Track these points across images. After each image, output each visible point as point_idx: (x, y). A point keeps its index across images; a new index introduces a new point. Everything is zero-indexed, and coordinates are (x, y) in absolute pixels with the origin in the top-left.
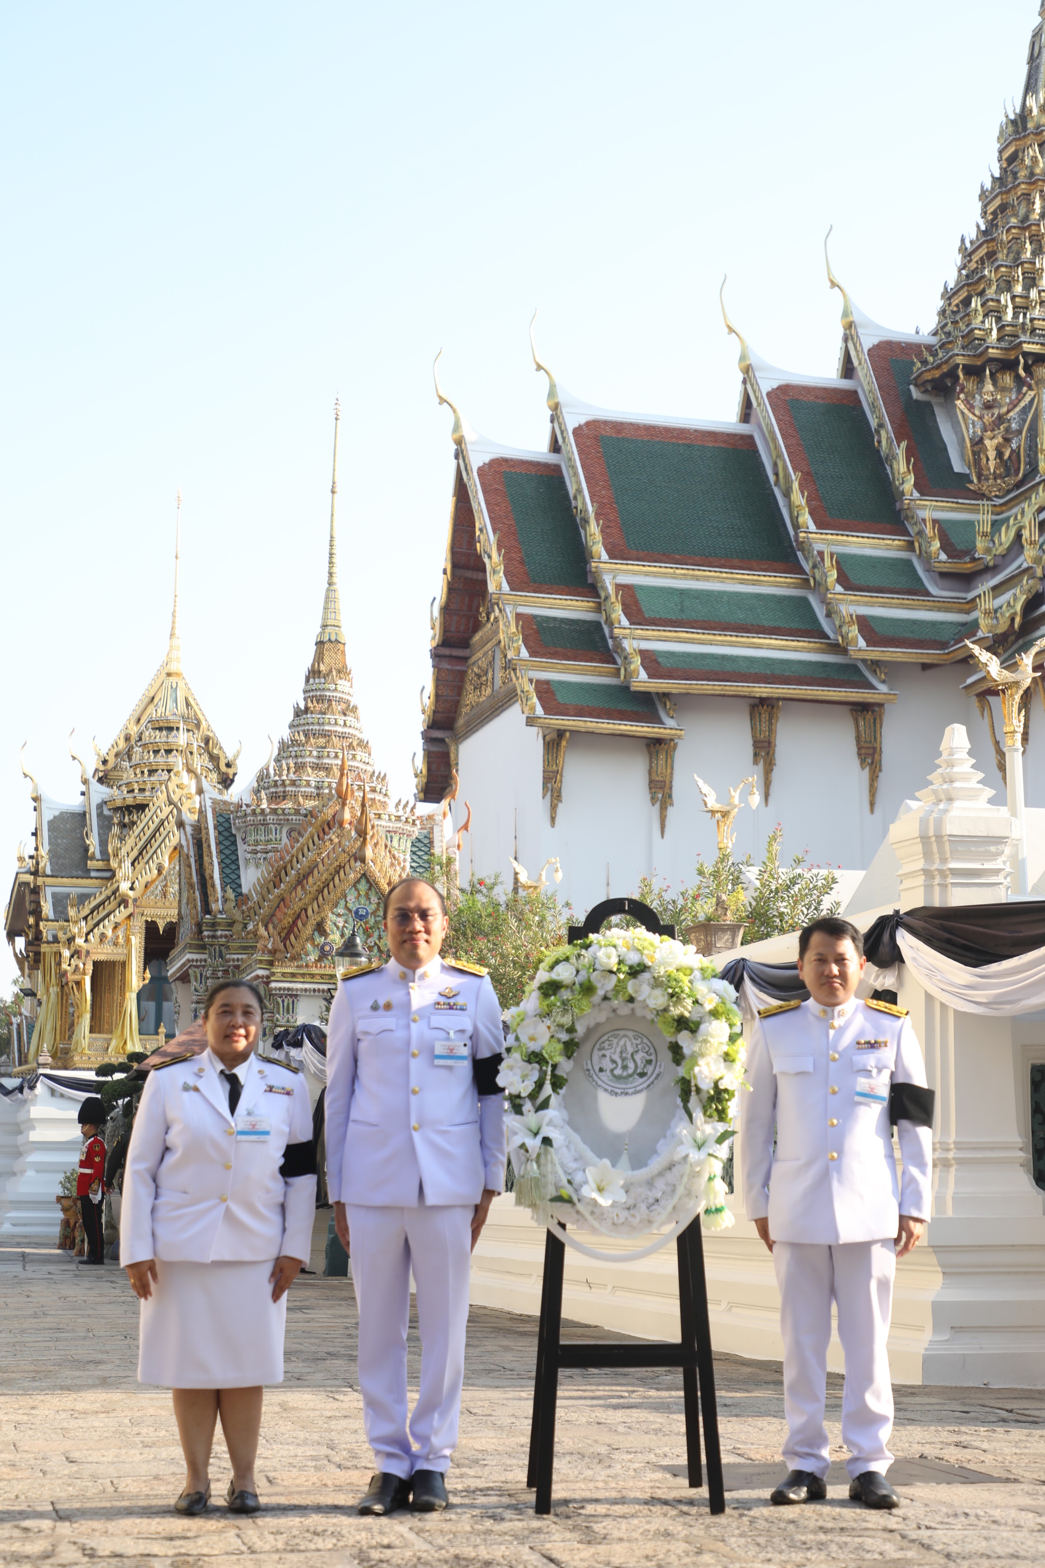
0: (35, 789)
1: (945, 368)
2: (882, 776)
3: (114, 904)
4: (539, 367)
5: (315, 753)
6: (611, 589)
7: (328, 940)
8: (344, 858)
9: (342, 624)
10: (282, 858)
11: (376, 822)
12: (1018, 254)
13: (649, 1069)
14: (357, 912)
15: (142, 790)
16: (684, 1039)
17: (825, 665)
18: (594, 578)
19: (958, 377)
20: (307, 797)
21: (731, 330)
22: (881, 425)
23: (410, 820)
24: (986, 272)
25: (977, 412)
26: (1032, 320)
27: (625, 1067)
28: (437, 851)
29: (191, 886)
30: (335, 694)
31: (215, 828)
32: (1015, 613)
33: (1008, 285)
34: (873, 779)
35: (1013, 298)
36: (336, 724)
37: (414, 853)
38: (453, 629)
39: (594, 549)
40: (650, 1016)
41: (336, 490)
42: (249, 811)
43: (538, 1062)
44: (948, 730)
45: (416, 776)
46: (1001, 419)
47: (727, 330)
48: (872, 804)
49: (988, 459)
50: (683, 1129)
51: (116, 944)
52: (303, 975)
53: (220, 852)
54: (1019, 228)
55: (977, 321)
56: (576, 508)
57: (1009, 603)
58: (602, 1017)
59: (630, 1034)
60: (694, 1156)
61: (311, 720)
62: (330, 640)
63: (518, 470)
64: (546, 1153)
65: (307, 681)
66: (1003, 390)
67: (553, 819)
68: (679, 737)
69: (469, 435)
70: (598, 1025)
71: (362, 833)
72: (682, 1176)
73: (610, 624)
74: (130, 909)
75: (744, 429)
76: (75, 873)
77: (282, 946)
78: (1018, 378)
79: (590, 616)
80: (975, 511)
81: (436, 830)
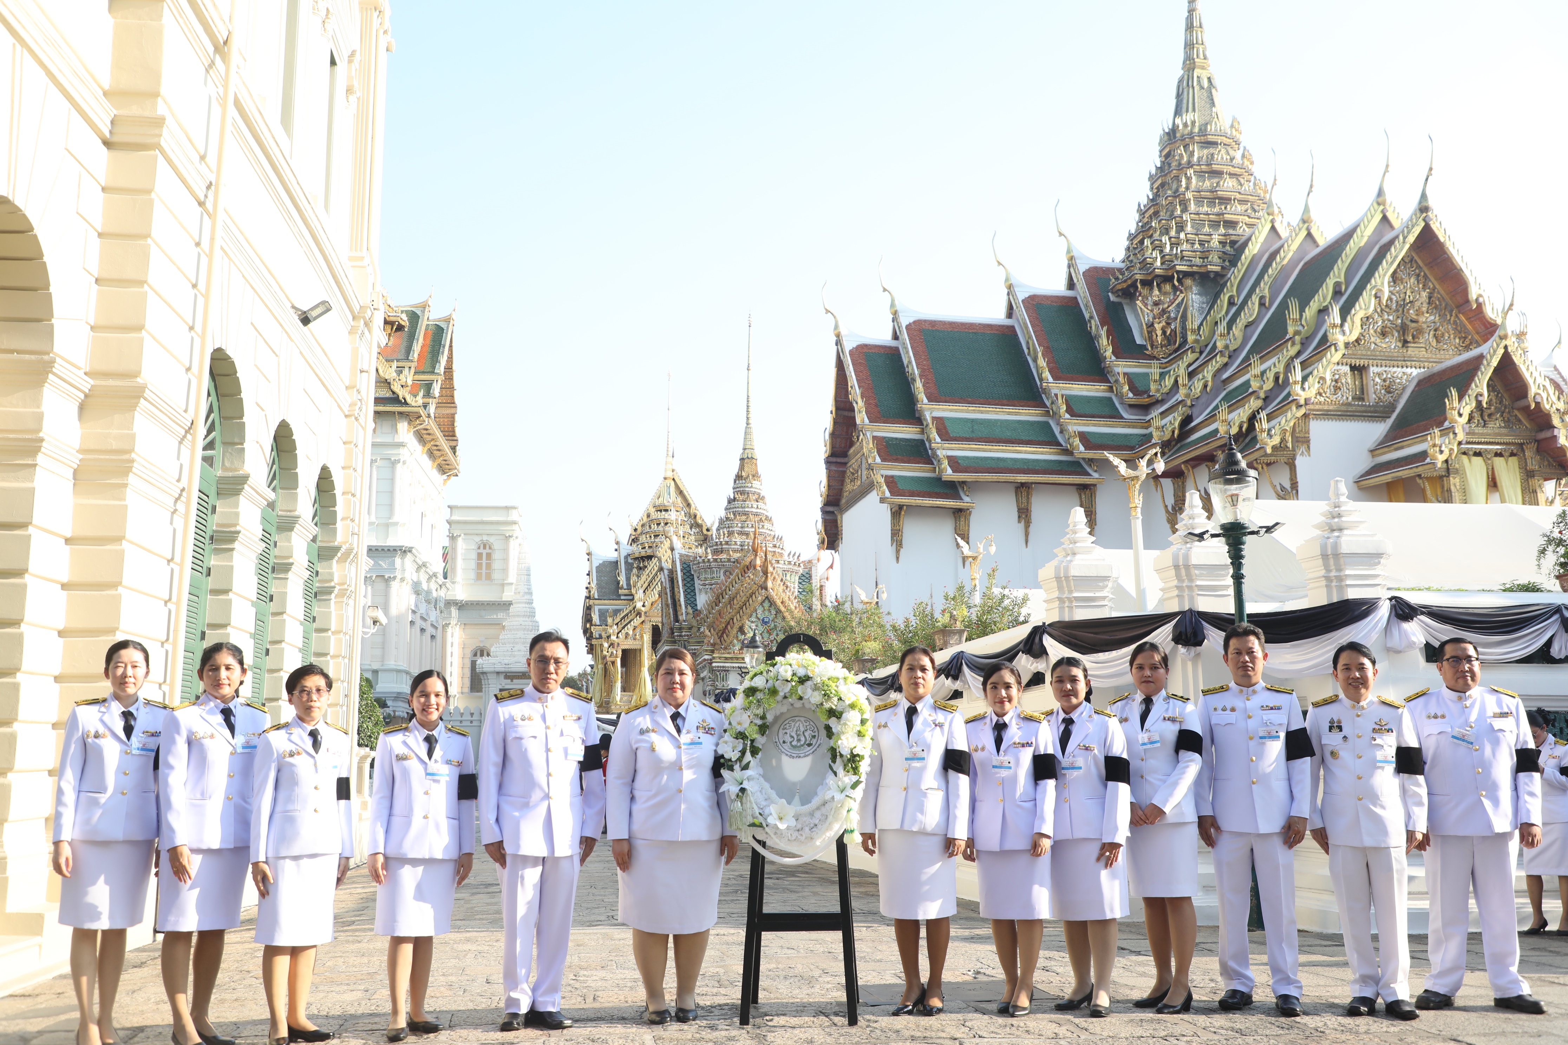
0: (588, 548)
1: (1129, 282)
2: (1096, 527)
3: (634, 615)
4: (885, 290)
5: (740, 525)
6: (929, 420)
7: (747, 637)
8: (755, 587)
9: (755, 447)
10: (721, 588)
11: (776, 565)
12: (1173, 212)
14: (763, 620)
15: (650, 547)
16: (833, 723)
17: (1060, 462)
18: (920, 414)
19: (1137, 287)
20: (735, 551)
21: (999, 264)
22: (1091, 317)
23: (797, 564)
24: (1153, 224)
25: (1149, 308)
26: (1182, 251)
28: (814, 581)
29: (667, 605)
30: (752, 490)
31: (682, 570)
32: (1175, 428)
33: (1166, 231)
35: (1170, 238)
36: (752, 507)
37: (800, 583)
38: (837, 446)
39: (919, 396)
40: (812, 709)
41: (750, 367)
42: (701, 560)
43: (742, 739)
45: (818, 534)
46: (1164, 311)
47: (997, 264)
49: (1157, 336)
50: (830, 781)
51: (635, 639)
52: (732, 658)
53: (684, 585)
54: (1173, 197)
55: (1148, 254)
56: (908, 372)
57: (1171, 422)
58: (783, 708)
61: (737, 506)
62: (748, 457)
63: (873, 351)
65: (735, 482)
66: (1165, 294)
67: (898, 558)
68: (972, 508)
69: (843, 331)
70: (781, 713)
71: (765, 573)
73: (929, 440)
74: (643, 618)
75: (1009, 322)
76: (612, 597)
77: (718, 641)
78: (1174, 287)
79: (918, 437)
80: (1150, 367)
81: (813, 569)
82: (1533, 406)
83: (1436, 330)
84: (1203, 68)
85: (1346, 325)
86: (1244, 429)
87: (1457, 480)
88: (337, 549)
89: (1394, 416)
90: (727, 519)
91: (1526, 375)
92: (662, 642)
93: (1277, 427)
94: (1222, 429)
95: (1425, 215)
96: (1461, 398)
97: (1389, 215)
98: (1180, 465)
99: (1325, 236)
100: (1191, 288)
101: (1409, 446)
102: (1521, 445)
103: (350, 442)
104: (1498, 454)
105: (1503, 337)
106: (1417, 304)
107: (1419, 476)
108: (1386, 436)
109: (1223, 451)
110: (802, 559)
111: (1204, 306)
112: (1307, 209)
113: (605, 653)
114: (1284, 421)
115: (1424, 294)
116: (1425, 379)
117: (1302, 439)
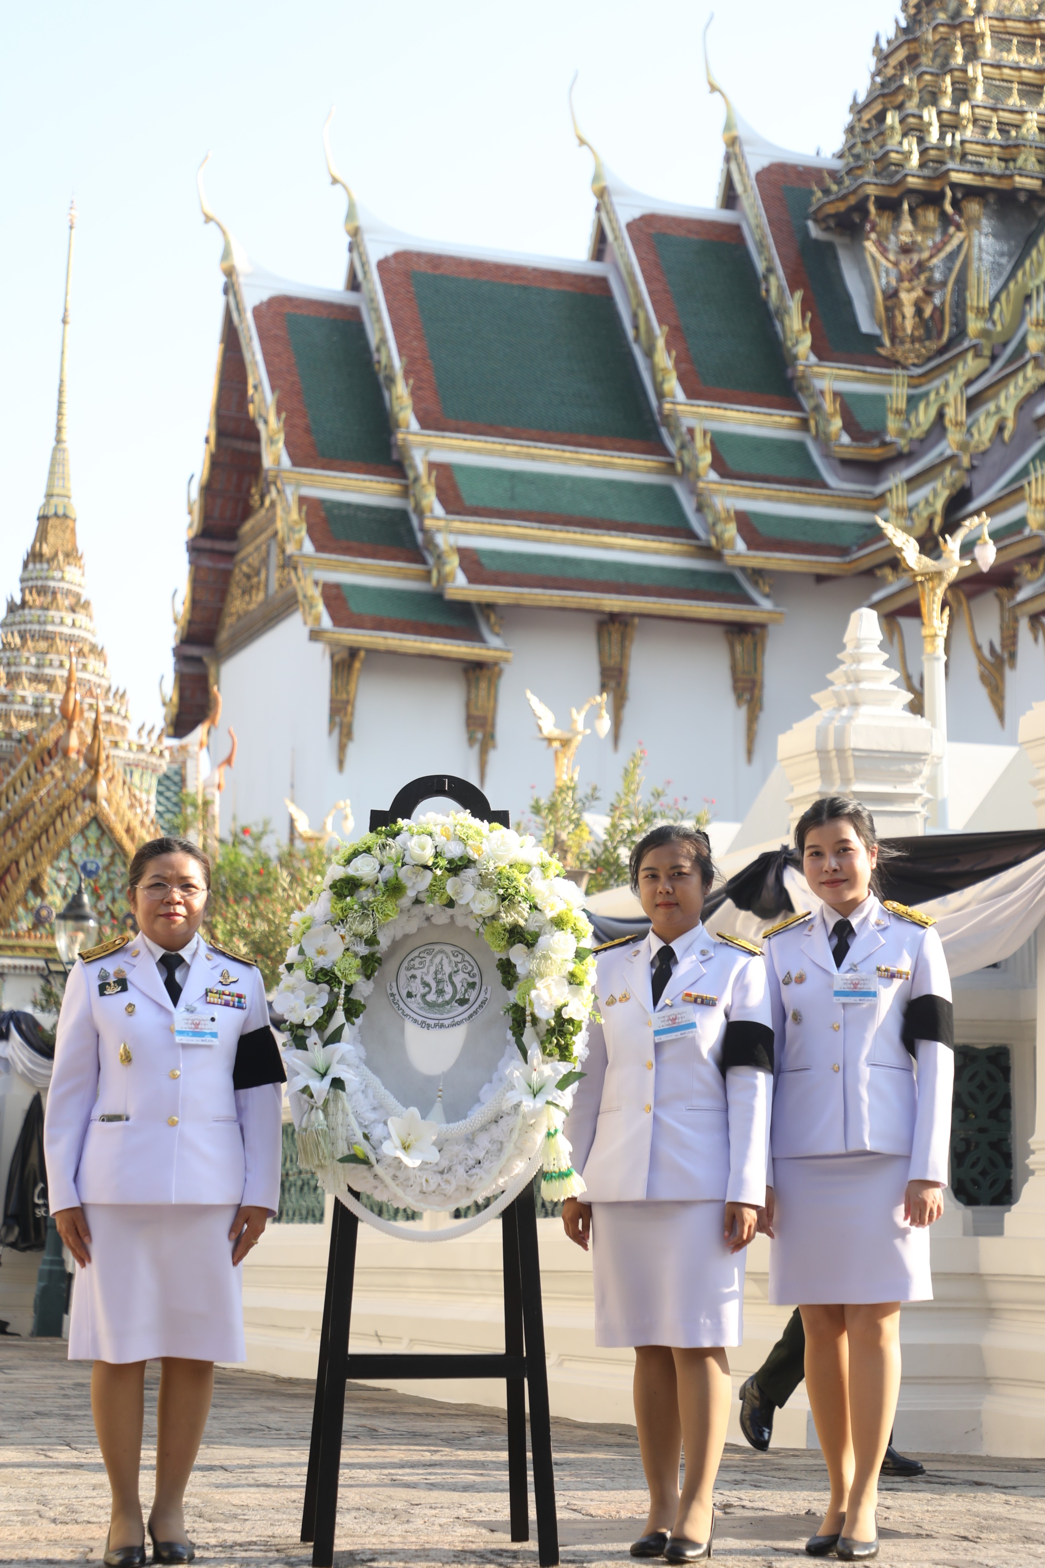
1: (852, 200)
2: (763, 716)
4: (335, 181)
5: (33, 660)
6: (422, 469)
7: (46, 903)
8: (69, 795)
9: (73, 493)
11: (113, 752)
12: (947, 58)
13: (472, 995)
14: (84, 867)
16: (517, 954)
17: (696, 573)
18: (401, 453)
19: (867, 213)
20: (21, 716)
21: (582, 142)
22: (770, 270)
23: (157, 751)
24: (906, 81)
25: (892, 257)
26: (963, 142)
27: (441, 992)
28: (190, 790)
30: (62, 585)
32: (935, 514)
33: (932, 97)
34: (752, 719)
35: (940, 113)
36: (62, 622)
37: (160, 793)
38: (216, 514)
39: (401, 416)
40: (474, 925)
41: (69, 319)
43: (327, 982)
44: (854, 616)
45: (164, 704)
46: (921, 267)
47: (576, 142)
48: (750, 752)
49: (904, 317)
50: (515, 1070)
52: (12, 948)
54: (948, 25)
55: (893, 142)
56: (379, 362)
57: (927, 502)
58: (412, 927)
59: (448, 949)
60: (528, 1104)
61: (28, 618)
62: (56, 515)
63: (304, 311)
64: (336, 1098)
65: (26, 565)
66: (925, 230)
67: (341, 763)
68: (506, 660)
69: (241, 265)
70: (406, 936)
71: (93, 764)
72: (512, 1130)
73: (420, 512)
75: (596, 269)
78: (944, 214)
79: (394, 503)
80: (888, 382)
81: (190, 764)
94: (1035, 520)
100: (978, 221)
109: (1034, 566)
111: (1004, 260)
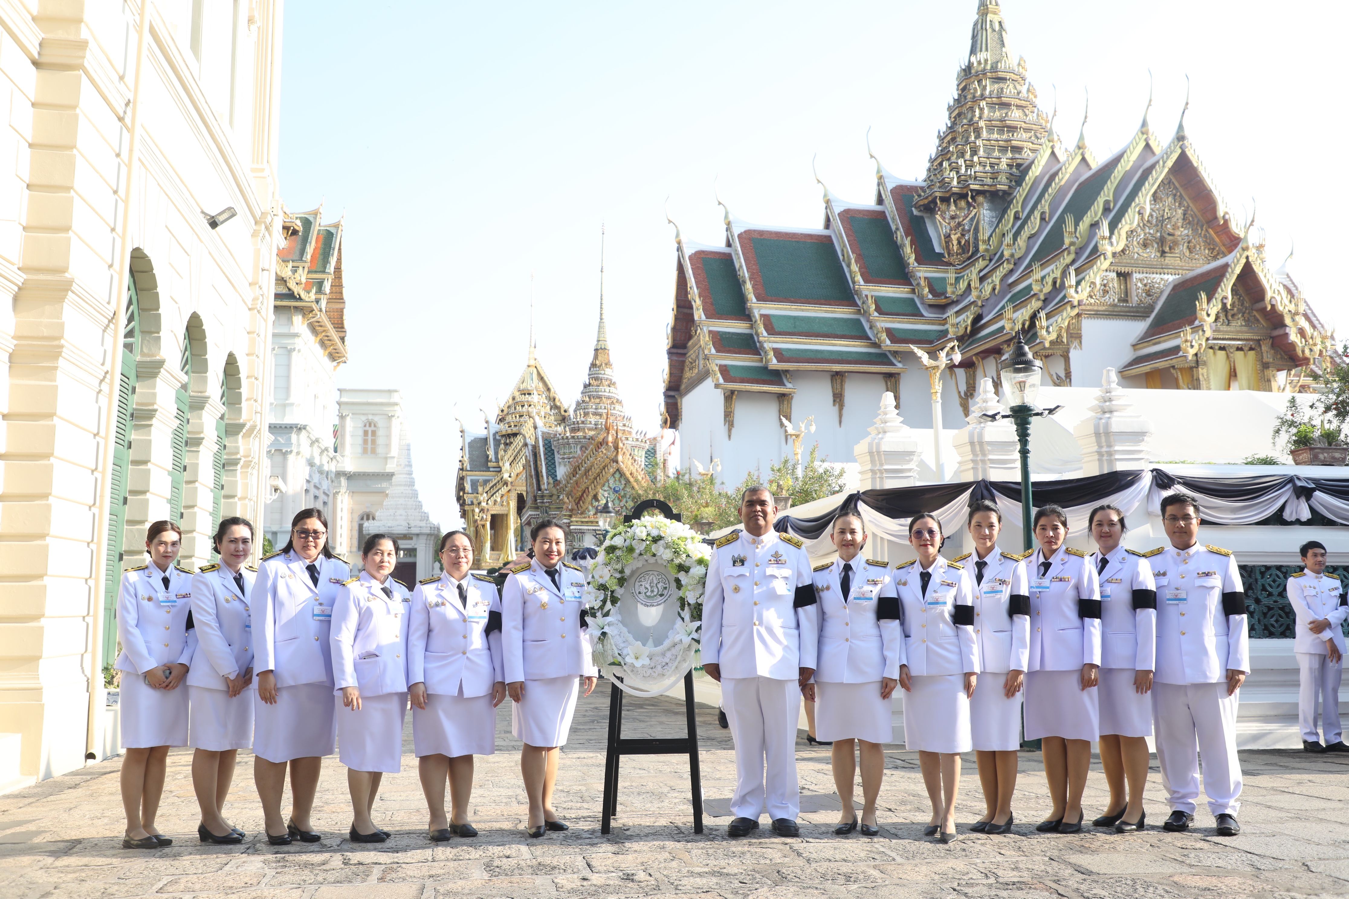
0: (461, 426)
1: (930, 199)
3: (501, 484)
4: (720, 203)
5: (594, 407)
6: (758, 317)
7: (600, 504)
8: (607, 461)
9: (607, 340)
10: (577, 461)
11: (625, 442)
12: (968, 138)
14: (614, 489)
15: (515, 426)
17: (870, 354)
18: (750, 312)
19: (936, 203)
20: (590, 429)
21: (819, 181)
22: (897, 229)
23: (644, 441)
24: (951, 149)
25: (947, 221)
26: (975, 172)
28: (658, 456)
29: (531, 476)
30: (605, 376)
31: (544, 446)
32: (967, 325)
33: (962, 154)
35: (965, 161)
36: (605, 391)
37: (646, 457)
38: (678, 339)
39: (749, 296)
41: (604, 270)
42: (560, 437)
43: (603, 590)
45: (661, 414)
46: (959, 224)
47: (816, 182)
49: (953, 245)
51: (502, 505)
52: (587, 522)
53: (546, 459)
54: (968, 125)
55: (946, 174)
56: (739, 275)
57: (964, 320)
61: (592, 390)
62: (601, 348)
63: (709, 256)
65: (590, 369)
66: (961, 209)
67: (729, 436)
68: (794, 393)
69: (684, 239)
71: (616, 448)
72: (680, 650)
73: (758, 334)
74: (509, 487)
75: (826, 232)
76: (482, 469)
77: (576, 507)
78: (968, 202)
79: (747, 331)
80: (947, 272)
81: (658, 445)
82: (1269, 308)
83: (1189, 242)
84: (995, 13)
85: (1114, 237)
86: (1026, 326)
87: (1205, 371)
88: (242, 426)
89: (1153, 315)
90: (583, 401)
91: (1264, 281)
92: (527, 507)
93: (1054, 325)
94: (1008, 326)
95: (1181, 143)
96: (1209, 300)
97: (1151, 143)
98: (971, 357)
99: (1097, 161)
100: (983, 204)
101: (1165, 341)
102: (1259, 341)
103: (253, 332)
104: (1239, 349)
105: (1245, 249)
106: (1174, 220)
107: (1173, 367)
108: (1146, 333)
109: (1009, 345)
110: (648, 436)
111: (994, 220)
112: (1082, 137)
113: (476, 517)
114: (1060, 319)
115: (1180, 212)
116: (1179, 284)
117: (1075, 335)
